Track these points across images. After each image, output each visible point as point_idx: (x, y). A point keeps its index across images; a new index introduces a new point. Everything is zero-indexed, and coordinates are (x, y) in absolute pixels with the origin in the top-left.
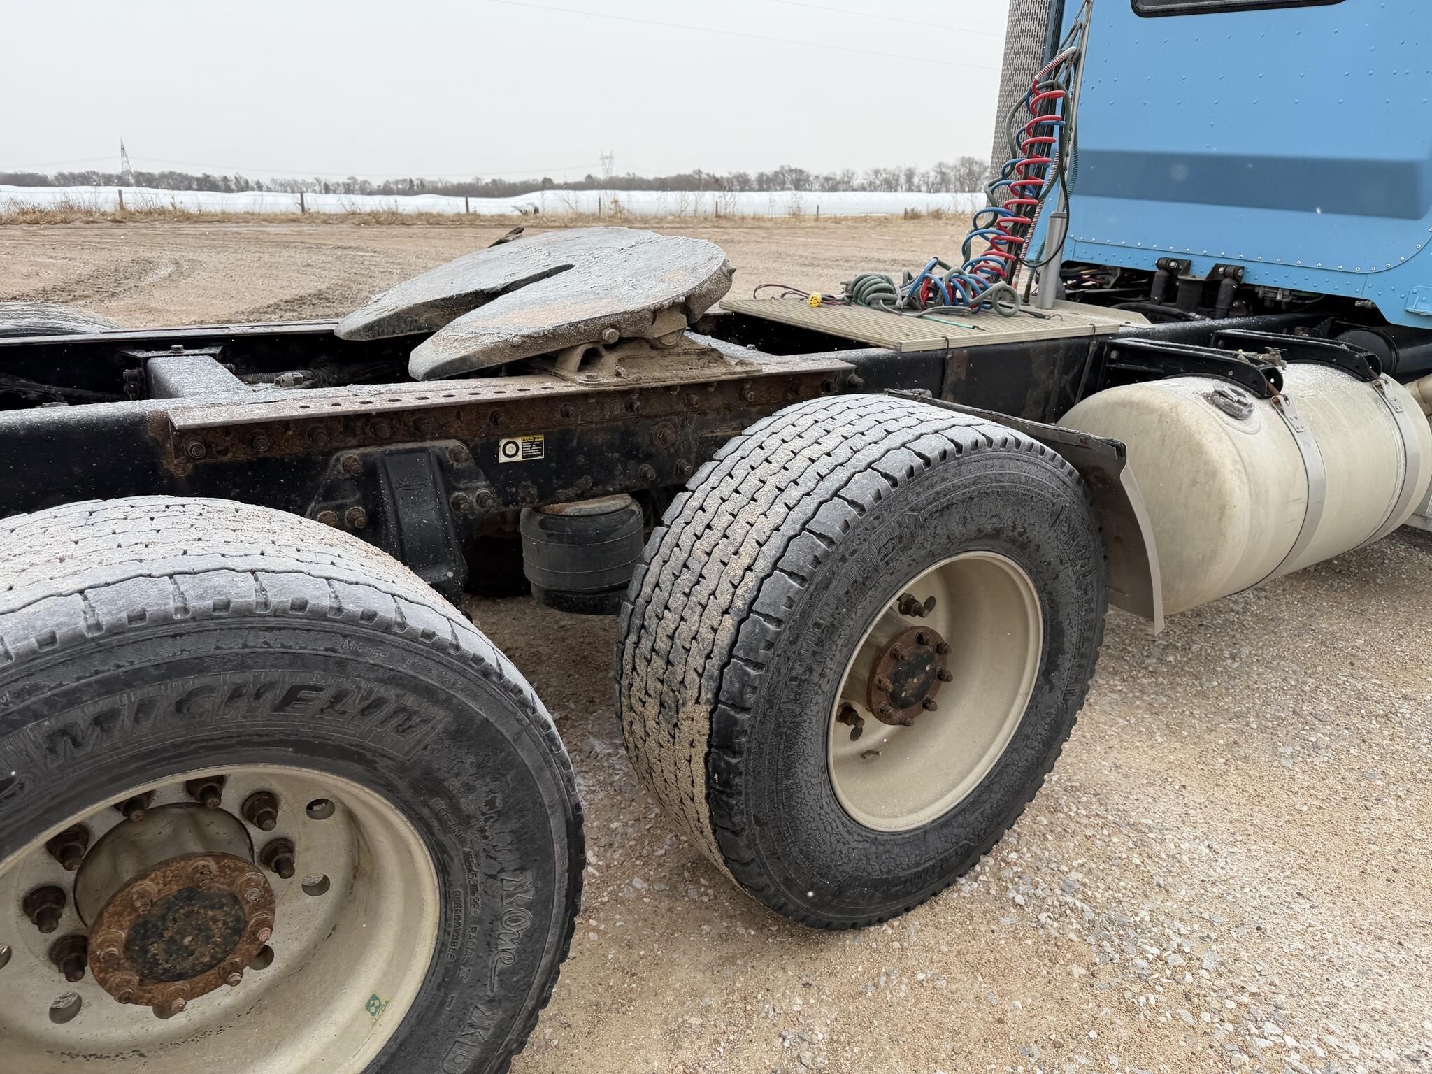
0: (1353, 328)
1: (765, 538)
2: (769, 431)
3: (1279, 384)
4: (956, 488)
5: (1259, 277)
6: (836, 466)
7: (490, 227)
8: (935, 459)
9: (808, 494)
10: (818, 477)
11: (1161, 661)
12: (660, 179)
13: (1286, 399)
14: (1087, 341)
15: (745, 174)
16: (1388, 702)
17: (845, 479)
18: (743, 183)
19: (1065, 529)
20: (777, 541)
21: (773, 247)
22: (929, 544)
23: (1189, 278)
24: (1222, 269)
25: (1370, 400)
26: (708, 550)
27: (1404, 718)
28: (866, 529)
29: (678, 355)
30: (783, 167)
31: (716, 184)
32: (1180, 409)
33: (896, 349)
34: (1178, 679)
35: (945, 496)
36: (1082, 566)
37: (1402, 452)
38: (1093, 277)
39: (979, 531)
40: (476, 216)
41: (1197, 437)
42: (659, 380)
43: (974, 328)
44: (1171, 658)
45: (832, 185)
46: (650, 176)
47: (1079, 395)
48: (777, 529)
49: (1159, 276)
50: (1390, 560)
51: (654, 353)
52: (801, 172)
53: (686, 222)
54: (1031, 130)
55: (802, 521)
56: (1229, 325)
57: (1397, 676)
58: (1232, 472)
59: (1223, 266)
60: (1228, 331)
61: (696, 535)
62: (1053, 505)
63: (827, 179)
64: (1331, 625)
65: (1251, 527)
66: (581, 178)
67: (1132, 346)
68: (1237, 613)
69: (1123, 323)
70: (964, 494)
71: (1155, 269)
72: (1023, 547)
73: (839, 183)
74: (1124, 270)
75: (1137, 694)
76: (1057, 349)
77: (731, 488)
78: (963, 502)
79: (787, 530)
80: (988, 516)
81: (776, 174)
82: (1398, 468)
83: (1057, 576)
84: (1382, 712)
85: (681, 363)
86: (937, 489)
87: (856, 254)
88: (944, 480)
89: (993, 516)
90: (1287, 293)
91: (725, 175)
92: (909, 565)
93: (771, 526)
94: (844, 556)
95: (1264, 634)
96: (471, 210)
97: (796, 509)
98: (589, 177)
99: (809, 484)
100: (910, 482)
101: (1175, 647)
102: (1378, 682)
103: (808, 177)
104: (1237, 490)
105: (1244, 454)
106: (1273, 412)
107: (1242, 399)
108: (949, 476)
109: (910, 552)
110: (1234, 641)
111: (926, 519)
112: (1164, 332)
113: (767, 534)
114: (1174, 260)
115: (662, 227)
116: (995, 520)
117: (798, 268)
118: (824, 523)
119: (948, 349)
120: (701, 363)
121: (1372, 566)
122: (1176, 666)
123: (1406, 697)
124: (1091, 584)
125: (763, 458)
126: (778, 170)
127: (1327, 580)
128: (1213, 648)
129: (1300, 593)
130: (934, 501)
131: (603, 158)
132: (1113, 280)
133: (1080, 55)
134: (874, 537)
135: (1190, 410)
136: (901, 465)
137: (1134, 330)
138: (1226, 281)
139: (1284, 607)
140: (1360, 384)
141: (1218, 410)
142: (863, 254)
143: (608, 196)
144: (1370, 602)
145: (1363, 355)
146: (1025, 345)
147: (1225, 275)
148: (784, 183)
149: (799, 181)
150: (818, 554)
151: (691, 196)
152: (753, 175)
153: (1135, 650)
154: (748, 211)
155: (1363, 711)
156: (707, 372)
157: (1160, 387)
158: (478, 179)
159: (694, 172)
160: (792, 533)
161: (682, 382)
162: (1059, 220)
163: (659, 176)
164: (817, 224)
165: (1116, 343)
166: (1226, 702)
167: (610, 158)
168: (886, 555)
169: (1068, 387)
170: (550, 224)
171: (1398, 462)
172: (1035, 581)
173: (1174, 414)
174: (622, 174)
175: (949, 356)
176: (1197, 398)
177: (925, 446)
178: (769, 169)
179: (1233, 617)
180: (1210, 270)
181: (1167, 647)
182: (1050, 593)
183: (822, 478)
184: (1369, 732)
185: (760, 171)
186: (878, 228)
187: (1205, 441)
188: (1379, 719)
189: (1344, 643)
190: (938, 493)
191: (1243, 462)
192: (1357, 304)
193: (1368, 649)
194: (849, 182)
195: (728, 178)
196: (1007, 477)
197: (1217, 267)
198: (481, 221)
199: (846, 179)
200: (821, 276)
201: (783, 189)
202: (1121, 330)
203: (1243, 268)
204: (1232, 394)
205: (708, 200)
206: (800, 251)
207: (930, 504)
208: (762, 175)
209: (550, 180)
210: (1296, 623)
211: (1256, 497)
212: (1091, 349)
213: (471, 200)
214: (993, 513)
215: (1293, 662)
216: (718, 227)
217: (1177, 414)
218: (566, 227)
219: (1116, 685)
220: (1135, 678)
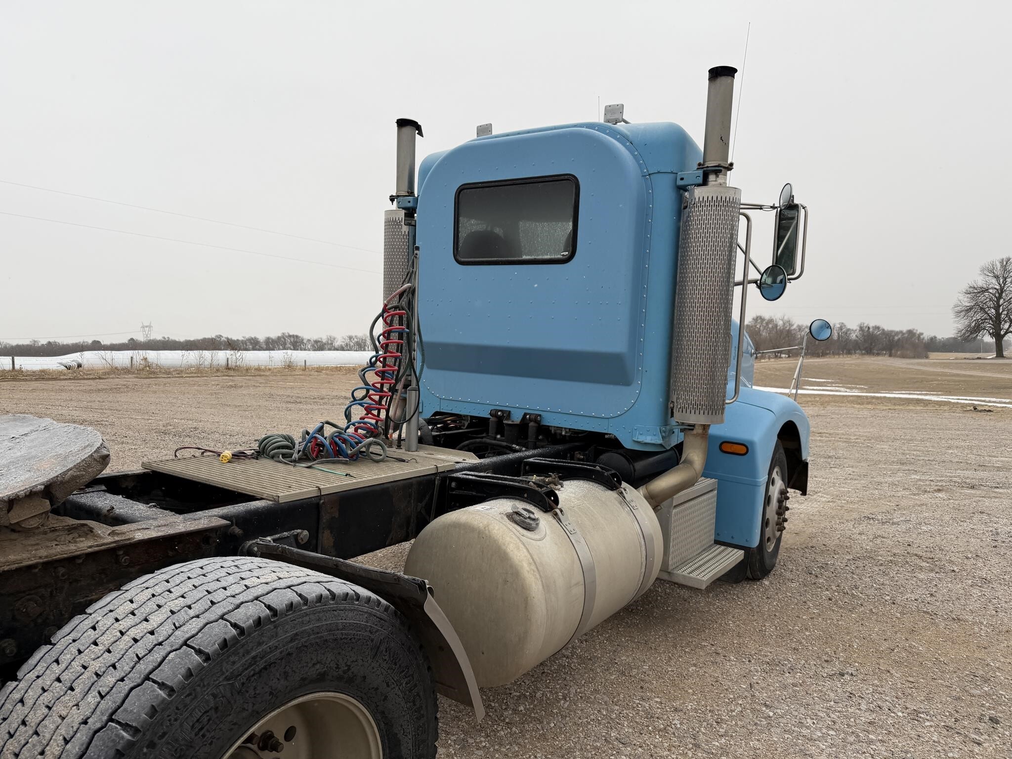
0: (607, 451)
1: (71, 733)
2: (106, 609)
3: (556, 501)
4: (273, 649)
5: (552, 421)
6: (156, 645)
7: (31, 380)
8: (250, 627)
9: (122, 680)
10: (136, 659)
11: (515, 711)
12: (190, 341)
13: (561, 511)
14: (433, 477)
15: (255, 338)
16: (665, 717)
17: (159, 660)
18: (254, 344)
19: (386, 658)
20: (82, 737)
21: (267, 390)
22: (251, 705)
23: (510, 422)
24: (528, 416)
25: (616, 503)
26: (17, 751)
27: (676, 728)
28: (177, 708)
29: (45, 533)
30: (283, 334)
31: (232, 345)
32: (491, 527)
33: (275, 501)
34: (526, 726)
35: (262, 658)
36: (407, 683)
37: (641, 536)
38: (453, 421)
39: (303, 679)
40: (20, 371)
41: (504, 548)
42: (14, 563)
43: (346, 475)
44: (522, 708)
45: (319, 346)
46: (182, 339)
47: (432, 515)
48: (85, 722)
49: (492, 421)
50: (661, 596)
51: (14, 536)
52: (297, 336)
53: (201, 373)
54: (386, 335)
55: (110, 711)
56: (530, 455)
57: (670, 692)
58: (528, 572)
59: (528, 414)
60: (531, 460)
61: (9, 733)
62: (372, 641)
63: (316, 342)
64: (628, 656)
65: (547, 610)
66: (124, 340)
67: (463, 478)
68: (567, 658)
69: (461, 460)
70: (281, 653)
71: (489, 416)
72: (351, 681)
73: (325, 344)
74: (472, 417)
75: (497, 747)
76: (411, 485)
77: (54, 677)
78: (282, 659)
79: (95, 723)
80: (310, 665)
81: (279, 338)
82: (641, 547)
83: (386, 697)
84: (662, 726)
85: (48, 540)
86: (253, 654)
87: (330, 393)
88: (260, 644)
89: (314, 664)
90: (568, 430)
91: (241, 338)
92: (231, 730)
93: (80, 720)
94: (152, 741)
95: (585, 673)
96: (17, 367)
97: (108, 697)
98: (132, 339)
99: (125, 668)
100: (223, 654)
101: (525, 696)
102: (658, 700)
103: (303, 340)
104: (534, 585)
105: (535, 557)
106: (554, 521)
107: (532, 516)
108: (265, 639)
109: (230, 718)
110: (565, 683)
111: (243, 684)
112: (488, 464)
113: (75, 729)
114: (500, 411)
115: (182, 377)
116: (318, 666)
117: (284, 405)
118: (131, 711)
119: (321, 496)
120: (70, 537)
121: (651, 603)
122: (525, 714)
123: (676, 710)
124: (418, 695)
125: (92, 641)
126: (280, 335)
127: (624, 619)
128: (551, 692)
129: (608, 633)
130: (251, 665)
131: (143, 327)
132: (466, 424)
133: (415, 289)
134: (186, 714)
135: (497, 528)
136: (216, 638)
137: (467, 465)
138: (532, 424)
139: (598, 647)
140: (610, 492)
141: (516, 526)
142: (335, 394)
143: (139, 355)
144: (650, 632)
145: (610, 473)
146: (386, 486)
147: (531, 420)
148: (285, 344)
149: (296, 343)
150: (119, 747)
151: (207, 354)
152: (261, 338)
153: (497, 705)
154: (254, 364)
155: (650, 728)
156: (72, 547)
157: (478, 511)
158: (35, 341)
159: (217, 336)
160: (98, 725)
161: (41, 561)
162: (414, 392)
163: (188, 339)
164: (304, 373)
165: (453, 477)
166: (559, 741)
167: (150, 327)
168: (202, 729)
169: (423, 512)
170: (86, 377)
171: (640, 543)
172: (368, 706)
173: (487, 532)
174: (159, 337)
175: (322, 501)
176: (502, 518)
177: (239, 616)
178: (274, 334)
179: (565, 661)
180: (522, 417)
181: (519, 697)
182: (383, 712)
183: (139, 659)
184: (655, 747)
185: (267, 336)
186: (348, 375)
187: (508, 550)
188: (661, 733)
189: (636, 671)
190: (254, 658)
191: (535, 563)
192: (606, 436)
193: (651, 673)
194: (332, 344)
195: (242, 341)
196: (324, 628)
197: (525, 414)
198: (24, 376)
199: (330, 342)
200: (301, 410)
201: (284, 349)
202: (458, 466)
203: (540, 415)
204: (524, 513)
205: (222, 356)
206: (288, 392)
207: (246, 669)
208: (268, 338)
209: (99, 342)
210: (606, 659)
211: (547, 587)
212: (436, 483)
213: (16, 358)
214: (315, 660)
215: (604, 694)
216: (227, 376)
217: (489, 531)
218: (100, 378)
219: (481, 742)
220: (496, 732)
